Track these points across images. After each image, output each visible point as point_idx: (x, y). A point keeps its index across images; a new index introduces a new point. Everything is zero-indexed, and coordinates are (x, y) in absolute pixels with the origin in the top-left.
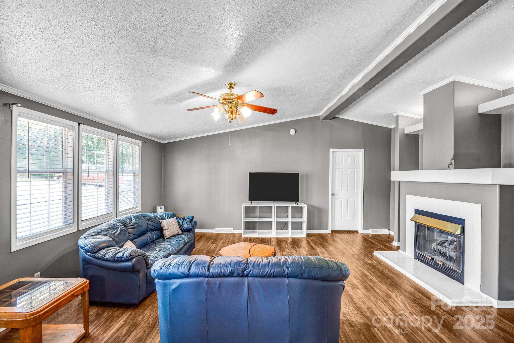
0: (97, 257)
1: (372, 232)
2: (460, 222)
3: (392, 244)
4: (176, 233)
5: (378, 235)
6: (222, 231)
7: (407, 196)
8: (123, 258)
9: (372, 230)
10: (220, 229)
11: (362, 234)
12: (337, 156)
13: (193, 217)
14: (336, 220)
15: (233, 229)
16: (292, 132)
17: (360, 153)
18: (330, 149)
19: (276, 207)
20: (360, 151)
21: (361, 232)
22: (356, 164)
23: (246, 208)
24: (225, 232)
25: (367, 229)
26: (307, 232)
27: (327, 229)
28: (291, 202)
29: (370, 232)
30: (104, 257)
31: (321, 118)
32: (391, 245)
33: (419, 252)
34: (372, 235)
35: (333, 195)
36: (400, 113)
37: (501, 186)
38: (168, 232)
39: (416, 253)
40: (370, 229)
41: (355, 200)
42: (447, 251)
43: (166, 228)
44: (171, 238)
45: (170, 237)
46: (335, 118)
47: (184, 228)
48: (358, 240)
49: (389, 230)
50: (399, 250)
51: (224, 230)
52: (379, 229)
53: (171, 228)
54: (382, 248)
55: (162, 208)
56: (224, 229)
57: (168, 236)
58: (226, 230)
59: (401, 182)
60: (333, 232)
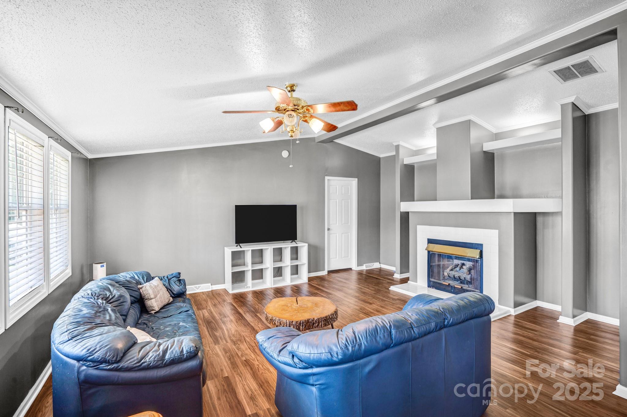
0: (127, 368)
1: (366, 267)
2: (479, 247)
3: (393, 276)
4: (166, 302)
5: (371, 270)
6: (196, 290)
7: (418, 226)
8: (184, 355)
9: (366, 266)
10: (192, 287)
11: (357, 271)
12: (331, 185)
13: (179, 274)
14: (331, 259)
15: (211, 285)
16: (285, 154)
17: (354, 182)
18: (325, 177)
19: (273, 248)
20: (353, 181)
21: (356, 269)
22: (349, 194)
23: (233, 253)
24: (200, 290)
25: (362, 265)
26: (308, 275)
27: (324, 270)
28: (285, 241)
29: (364, 268)
30: (142, 363)
31: (317, 141)
32: (393, 278)
33: (432, 280)
34: (367, 270)
35: (329, 229)
36: (402, 143)
37: (515, 214)
38: (156, 302)
39: (429, 281)
40: (364, 265)
41: (349, 235)
42: (461, 275)
43: (152, 296)
44: (162, 310)
45: (160, 310)
46: (332, 141)
47: (175, 293)
48: (354, 277)
49: (380, 263)
50: (409, 282)
51: (198, 288)
52: (372, 264)
53: (159, 295)
54: (390, 282)
55: (103, 266)
56: (198, 286)
57: (157, 309)
58: (200, 288)
59: (410, 213)
60: (330, 272)
